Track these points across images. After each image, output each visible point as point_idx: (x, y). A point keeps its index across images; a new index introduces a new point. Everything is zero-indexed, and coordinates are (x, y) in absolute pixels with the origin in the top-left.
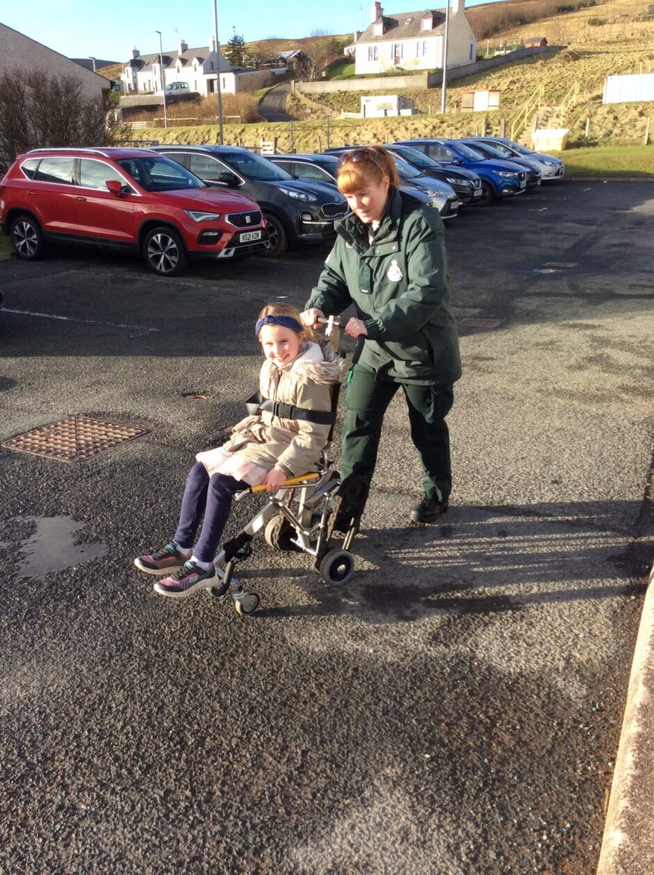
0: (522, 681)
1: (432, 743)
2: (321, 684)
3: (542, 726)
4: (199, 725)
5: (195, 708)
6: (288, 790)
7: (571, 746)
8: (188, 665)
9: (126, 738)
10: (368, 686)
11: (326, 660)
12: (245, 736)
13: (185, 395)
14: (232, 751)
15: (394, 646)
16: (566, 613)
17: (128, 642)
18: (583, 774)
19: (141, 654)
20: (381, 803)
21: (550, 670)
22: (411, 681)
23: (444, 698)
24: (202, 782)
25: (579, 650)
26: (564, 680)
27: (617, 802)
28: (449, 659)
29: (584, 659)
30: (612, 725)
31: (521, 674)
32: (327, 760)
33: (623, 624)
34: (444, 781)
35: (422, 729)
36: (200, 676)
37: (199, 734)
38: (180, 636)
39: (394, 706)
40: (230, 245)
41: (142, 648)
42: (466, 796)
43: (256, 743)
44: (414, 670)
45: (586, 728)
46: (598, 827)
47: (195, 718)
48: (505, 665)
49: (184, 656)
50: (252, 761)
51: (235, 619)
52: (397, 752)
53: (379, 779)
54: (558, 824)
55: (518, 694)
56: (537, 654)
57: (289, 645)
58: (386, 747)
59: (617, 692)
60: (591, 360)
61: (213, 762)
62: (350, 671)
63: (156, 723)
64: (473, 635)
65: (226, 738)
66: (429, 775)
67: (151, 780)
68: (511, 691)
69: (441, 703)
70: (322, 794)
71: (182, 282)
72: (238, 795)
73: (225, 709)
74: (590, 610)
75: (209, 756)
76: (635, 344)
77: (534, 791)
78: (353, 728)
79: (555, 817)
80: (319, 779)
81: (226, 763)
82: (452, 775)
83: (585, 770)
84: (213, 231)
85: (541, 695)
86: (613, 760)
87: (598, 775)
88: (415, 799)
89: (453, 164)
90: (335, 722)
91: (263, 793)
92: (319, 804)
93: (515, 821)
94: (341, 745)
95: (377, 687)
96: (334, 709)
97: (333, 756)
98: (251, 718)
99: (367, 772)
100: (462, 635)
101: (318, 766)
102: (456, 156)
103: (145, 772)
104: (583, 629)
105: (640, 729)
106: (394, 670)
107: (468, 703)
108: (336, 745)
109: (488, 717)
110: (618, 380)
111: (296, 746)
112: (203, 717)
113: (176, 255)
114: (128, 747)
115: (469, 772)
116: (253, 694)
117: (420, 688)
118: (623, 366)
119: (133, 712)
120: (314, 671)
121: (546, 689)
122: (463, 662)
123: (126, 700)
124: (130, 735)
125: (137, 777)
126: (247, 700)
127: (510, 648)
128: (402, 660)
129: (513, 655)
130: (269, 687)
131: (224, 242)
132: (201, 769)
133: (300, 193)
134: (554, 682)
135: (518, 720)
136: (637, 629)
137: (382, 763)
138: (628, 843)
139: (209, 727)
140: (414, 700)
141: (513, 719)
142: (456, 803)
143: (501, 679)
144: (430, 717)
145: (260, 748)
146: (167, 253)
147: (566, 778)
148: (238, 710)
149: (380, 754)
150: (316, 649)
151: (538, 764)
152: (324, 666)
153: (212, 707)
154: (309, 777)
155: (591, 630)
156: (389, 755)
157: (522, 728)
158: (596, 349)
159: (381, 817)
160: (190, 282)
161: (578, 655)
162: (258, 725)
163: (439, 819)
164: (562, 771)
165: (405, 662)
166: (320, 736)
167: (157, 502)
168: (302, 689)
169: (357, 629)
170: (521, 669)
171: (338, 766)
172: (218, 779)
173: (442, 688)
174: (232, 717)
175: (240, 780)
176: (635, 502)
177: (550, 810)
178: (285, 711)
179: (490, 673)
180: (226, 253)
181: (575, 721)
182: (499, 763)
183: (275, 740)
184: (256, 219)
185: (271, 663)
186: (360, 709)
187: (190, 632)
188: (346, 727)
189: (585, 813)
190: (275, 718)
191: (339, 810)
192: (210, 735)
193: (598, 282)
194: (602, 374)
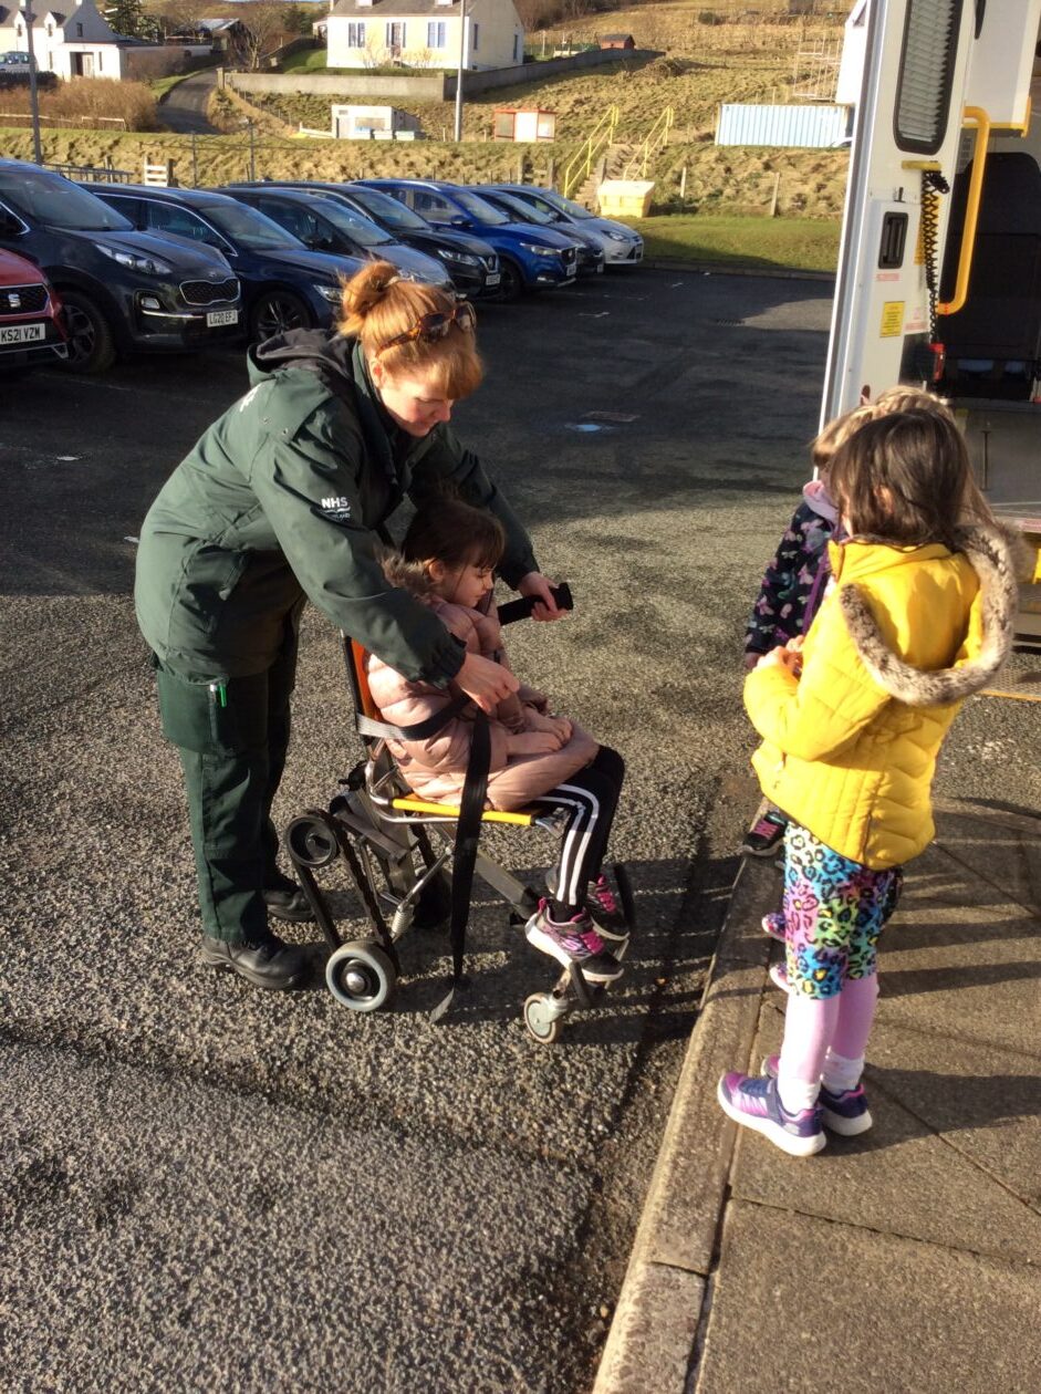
60: (619, 620)
76: (706, 586)
89: (454, 226)
102: (462, 213)
110: (657, 672)
118: (675, 639)
133: (136, 258)
158: (634, 596)
193: (666, 453)
194: (631, 656)
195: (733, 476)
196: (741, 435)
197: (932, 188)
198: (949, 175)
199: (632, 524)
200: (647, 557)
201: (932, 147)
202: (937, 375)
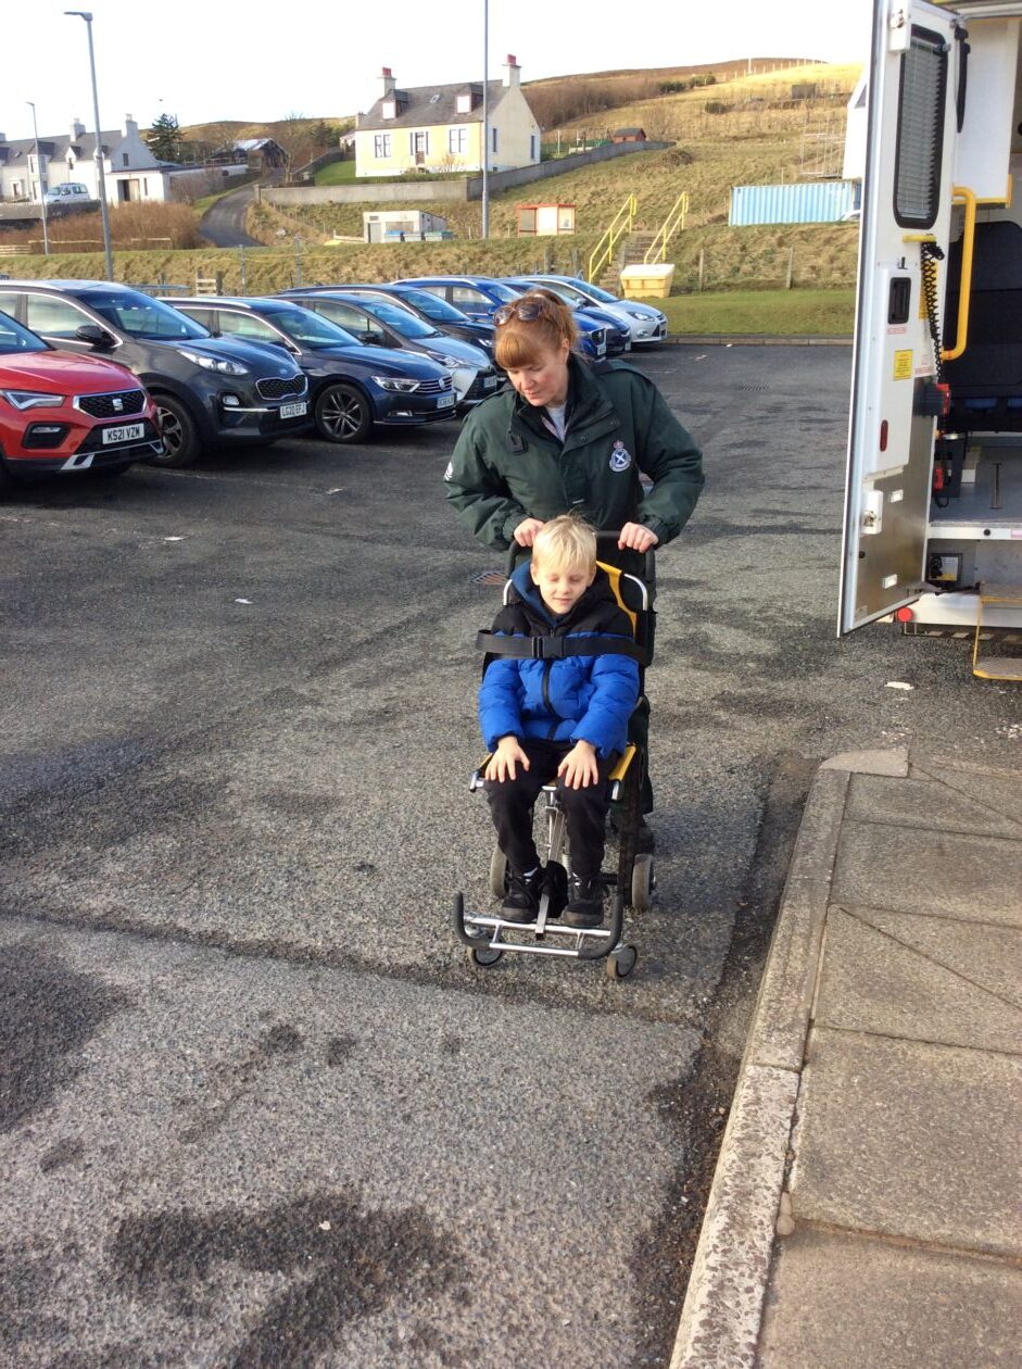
40: (83, 449)
84: (52, 425)
110: (716, 683)
118: (728, 656)
131: (73, 444)
133: (218, 361)
158: (688, 625)
180: (78, 462)
184: (132, 403)
194: (691, 672)
195: (769, 522)
196: (772, 487)
197: (929, 256)
198: (944, 245)
200: (696, 593)
201: (928, 223)
202: (945, 411)
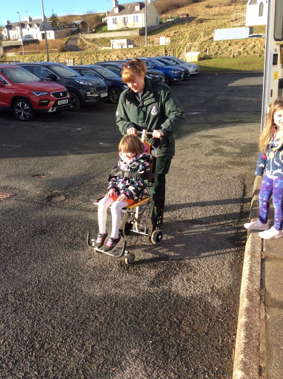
0: (193, 300)
1: (153, 335)
2: (100, 311)
3: (203, 321)
4: (41, 337)
5: (39, 329)
6: (85, 366)
7: (216, 330)
8: (35, 308)
9: (5, 348)
10: (122, 310)
11: (102, 299)
12: (64, 341)
13: (34, 176)
14: (58, 349)
15: (134, 289)
16: (211, 266)
17: (6, 299)
18: (222, 343)
19: (12, 304)
20: (130, 368)
21: (205, 294)
22: (142, 306)
23: (158, 312)
24: (43, 367)
25: (217, 283)
26: (211, 298)
27: (238, 357)
28: (159, 293)
29: (219, 287)
30: (234, 318)
31: (192, 297)
32: (104, 349)
33: (236, 269)
34: (159, 354)
35: (148, 328)
36: (41, 313)
37: (41, 342)
38: (32, 294)
39: (135, 318)
40: (54, 106)
41: (13, 301)
42: (170, 360)
43: (69, 344)
44: (143, 300)
45: (222, 320)
46: (230, 368)
47: (40, 334)
48: (185, 293)
49: (34, 303)
50: (68, 353)
51: (58, 283)
52: (137, 341)
53: (129, 356)
54: (212, 368)
55: (191, 307)
56: (199, 287)
57: (85, 293)
58: (131, 339)
59: (235, 302)
60: (214, 151)
61: (48, 355)
62: (114, 304)
63: (20, 339)
64: (170, 280)
65: (55, 343)
66: (152, 351)
67: (18, 368)
68: (188, 305)
69: (156, 315)
70: (101, 367)
71: (32, 124)
72: (61, 371)
73: (54, 328)
74: (221, 264)
75: (46, 353)
76: (233, 143)
77: (201, 353)
78: (115, 331)
79: (211, 365)
80: (100, 359)
81: (55, 356)
82: (162, 350)
83: (223, 341)
84: (45, 100)
85: (202, 306)
86: (235, 334)
87: (229, 342)
88: (146, 364)
89: (152, 68)
90: (107, 329)
91: (73, 369)
92: (100, 372)
93: (193, 370)
94: (110, 340)
95: (127, 310)
96: (107, 323)
97: (106, 346)
98: (66, 332)
99: (123, 353)
100: (165, 281)
101: (99, 352)
102: (153, 65)
103: (14, 364)
104: (218, 273)
105: (246, 320)
106: (134, 301)
107: (169, 314)
108: (108, 341)
109: (178, 320)
110: (227, 159)
111: (89, 344)
112: (43, 333)
113: (29, 112)
114: (6, 352)
115: (170, 348)
116: (67, 320)
117: (146, 308)
118: (228, 153)
119: (9, 334)
120: (97, 305)
121: (204, 303)
122: (166, 294)
123: (5, 328)
124: (7, 346)
125: (11, 367)
126: (64, 323)
127: (186, 285)
128: (138, 295)
129: (188, 288)
130: (75, 315)
131: (51, 105)
132: (43, 360)
133: (84, 82)
134: (207, 300)
135: (192, 320)
136: (242, 271)
137: (130, 347)
138: (245, 376)
139: (46, 338)
140: (144, 315)
141: (189, 319)
142: (165, 364)
143: (183, 300)
144: (152, 322)
145: (71, 346)
146: (24, 111)
147: (215, 346)
148: (60, 328)
149: (129, 343)
150: (98, 294)
151: (202, 340)
152: (101, 303)
153: (47, 328)
154: (95, 359)
155: (221, 273)
156: (133, 343)
157: (194, 323)
158: (216, 146)
159: (130, 375)
160: (36, 124)
161: (217, 286)
162: (70, 335)
163: (157, 373)
164: (213, 342)
165: (139, 297)
166: (100, 337)
167: (20, 228)
168: (91, 315)
169: (117, 282)
170: (192, 295)
171: (109, 351)
172: (51, 364)
173: (157, 308)
174: (58, 332)
175: (62, 364)
176: (237, 213)
177: (208, 362)
178: (83, 326)
179: (178, 298)
180: (52, 110)
181: (217, 317)
182: (184, 341)
183: (79, 342)
184: (65, 94)
185: (76, 303)
186: (119, 322)
187: (36, 291)
188: (112, 331)
189: (224, 362)
190: (78, 331)
191: (110, 373)
192: (47, 342)
193: (216, 117)
194: (219, 157)
195: (234, 121)
196: (233, 112)
197: (282, 48)
199: (211, 132)
200: (217, 139)
201: (281, 40)
